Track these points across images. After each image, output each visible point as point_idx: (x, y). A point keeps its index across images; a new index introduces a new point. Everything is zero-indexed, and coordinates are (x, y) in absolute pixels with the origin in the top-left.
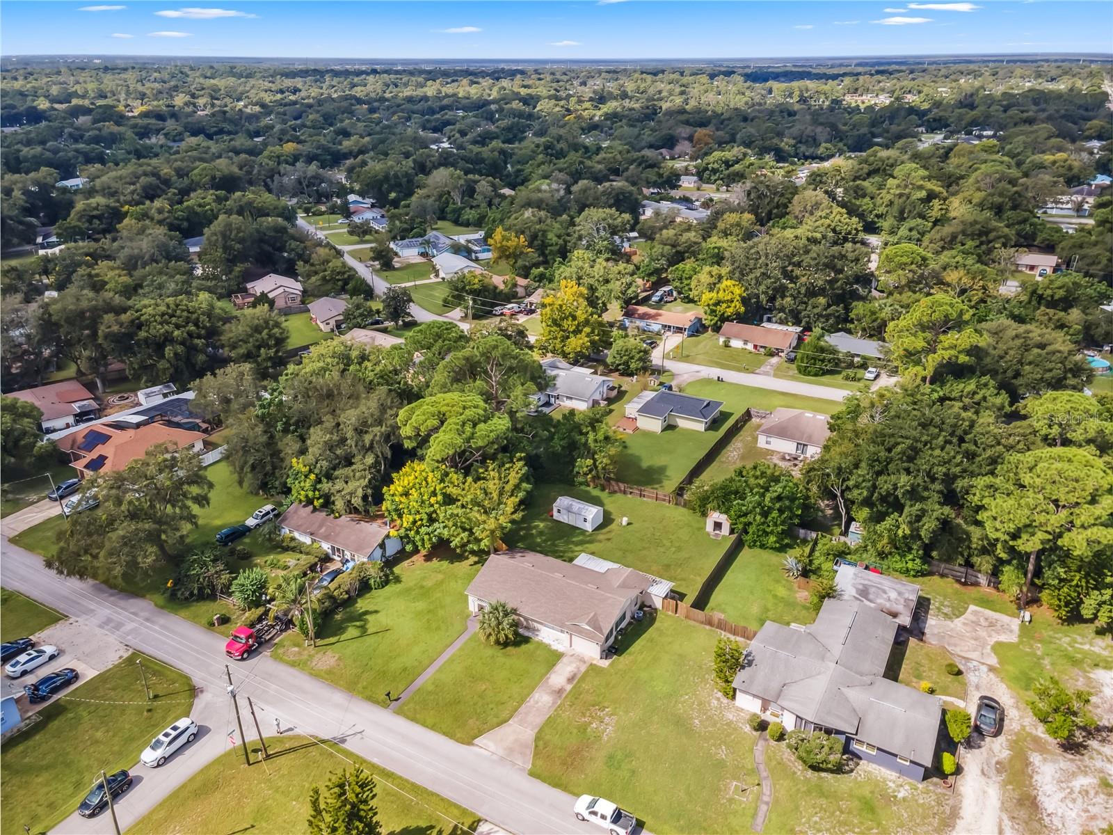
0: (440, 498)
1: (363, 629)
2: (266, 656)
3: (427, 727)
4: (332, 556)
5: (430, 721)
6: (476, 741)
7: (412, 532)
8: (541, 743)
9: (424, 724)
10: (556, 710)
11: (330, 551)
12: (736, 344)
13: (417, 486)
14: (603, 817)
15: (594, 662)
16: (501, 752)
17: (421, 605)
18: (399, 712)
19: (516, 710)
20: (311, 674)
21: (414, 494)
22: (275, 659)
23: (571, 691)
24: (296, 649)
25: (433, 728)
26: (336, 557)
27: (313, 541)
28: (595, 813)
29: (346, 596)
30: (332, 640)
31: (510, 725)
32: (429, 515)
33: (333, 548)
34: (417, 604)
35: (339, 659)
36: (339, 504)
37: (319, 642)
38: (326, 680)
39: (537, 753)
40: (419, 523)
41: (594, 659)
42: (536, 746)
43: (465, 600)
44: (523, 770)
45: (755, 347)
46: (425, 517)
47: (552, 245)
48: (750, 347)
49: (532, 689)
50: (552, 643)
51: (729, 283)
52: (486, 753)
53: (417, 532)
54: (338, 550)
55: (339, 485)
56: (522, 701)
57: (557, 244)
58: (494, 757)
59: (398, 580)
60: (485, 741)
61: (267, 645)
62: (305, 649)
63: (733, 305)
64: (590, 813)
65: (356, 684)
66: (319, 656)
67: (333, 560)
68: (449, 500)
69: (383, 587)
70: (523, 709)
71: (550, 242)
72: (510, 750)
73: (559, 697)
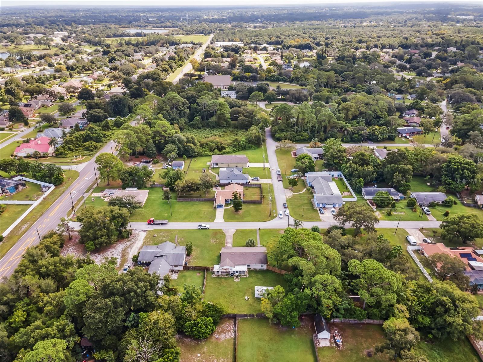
10: (225, 240)
16: (230, 230)
39: (223, 232)
49: (233, 241)
56: (233, 239)
60: (234, 231)
72: (228, 231)
73: (226, 242)
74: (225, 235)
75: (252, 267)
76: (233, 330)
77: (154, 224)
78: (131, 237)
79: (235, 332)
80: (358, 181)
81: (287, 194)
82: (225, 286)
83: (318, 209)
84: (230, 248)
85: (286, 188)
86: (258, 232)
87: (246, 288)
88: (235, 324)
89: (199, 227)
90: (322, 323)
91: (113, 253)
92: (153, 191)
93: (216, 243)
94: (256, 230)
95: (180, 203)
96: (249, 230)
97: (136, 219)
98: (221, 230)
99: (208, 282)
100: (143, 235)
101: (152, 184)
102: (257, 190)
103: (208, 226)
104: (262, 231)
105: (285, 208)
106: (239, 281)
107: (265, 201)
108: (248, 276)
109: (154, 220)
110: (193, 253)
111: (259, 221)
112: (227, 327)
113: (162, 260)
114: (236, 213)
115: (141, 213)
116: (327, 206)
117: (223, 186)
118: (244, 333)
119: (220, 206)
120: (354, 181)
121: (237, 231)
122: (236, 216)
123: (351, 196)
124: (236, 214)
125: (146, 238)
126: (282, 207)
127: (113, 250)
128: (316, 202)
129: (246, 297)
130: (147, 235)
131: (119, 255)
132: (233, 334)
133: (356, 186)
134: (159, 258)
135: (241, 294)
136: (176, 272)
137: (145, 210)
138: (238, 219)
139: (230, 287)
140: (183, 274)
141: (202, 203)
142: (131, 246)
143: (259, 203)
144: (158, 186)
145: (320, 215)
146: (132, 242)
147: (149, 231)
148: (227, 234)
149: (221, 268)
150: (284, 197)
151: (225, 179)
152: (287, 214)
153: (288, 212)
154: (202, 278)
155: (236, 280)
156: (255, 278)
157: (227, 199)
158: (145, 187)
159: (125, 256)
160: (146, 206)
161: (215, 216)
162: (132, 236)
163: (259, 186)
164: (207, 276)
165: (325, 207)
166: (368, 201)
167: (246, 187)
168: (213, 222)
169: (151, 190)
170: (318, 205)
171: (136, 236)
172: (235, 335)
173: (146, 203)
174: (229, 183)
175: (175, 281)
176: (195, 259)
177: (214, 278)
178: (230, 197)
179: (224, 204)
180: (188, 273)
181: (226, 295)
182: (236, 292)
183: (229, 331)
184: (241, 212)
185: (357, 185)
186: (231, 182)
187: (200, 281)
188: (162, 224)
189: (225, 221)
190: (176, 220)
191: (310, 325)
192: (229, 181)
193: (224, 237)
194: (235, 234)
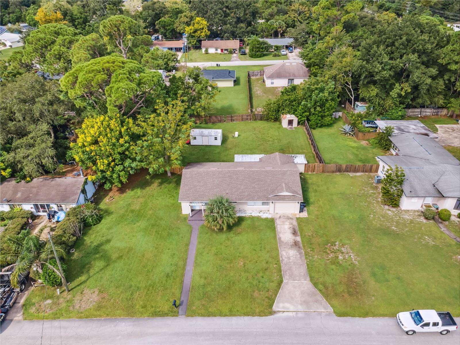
0: (127, 138)
1: (107, 259)
2: (19, 321)
3: (226, 315)
4: (36, 214)
5: (225, 310)
6: (275, 308)
7: (108, 173)
8: (321, 286)
9: (221, 314)
10: (306, 258)
11: (33, 210)
12: (212, 51)
13: (104, 133)
14: (435, 324)
15: (298, 216)
17: (142, 224)
18: (191, 313)
19: (280, 271)
20: (81, 318)
21: (103, 140)
22: (31, 320)
23: (302, 241)
24: (49, 301)
25: (231, 313)
26: (41, 214)
27: (12, 207)
28: (427, 325)
29: (75, 238)
30: (83, 278)
31: (287, 283)
32: (122, 154)
33: (36, 206)
34: (138, 224)
35: (100, 291)
36: (29, 168)
37: (71, 285)
38: (100, 316)
39: (326, 297)
40: (113, 163)
41: (296, 214)
42: (320, 291)
43: (179, 207)
44: (329, 315)
45: (222, 50)
46: (118, 157)
47: (78, 19)
48: (219, 51)
49: (276, 250)
50: (260, 215)
51: (198, 19)
52: (290, 314)
53: (113, 171)
54: (43, 206)
55: (21, 153)
56: (278, 262)
57: (81, 18)
58: (300, 315)
59: (108, 212)
60: (281, 305)
61: (13, 310)
62: (58, 298)
63: (204, 31)
64: (422, 326)
65: (132, 306)
66: (78, 297)
67: (39, 216)
68: (135, 137)
69: (100, 221)
70: (284, 267)
71: (76, 17)
72: (305, 303)
73: (299, 247)
93: (333, 244)
121: (266, 305)
148: (307, 284)
193: (311, 269)
194: (274, 285)
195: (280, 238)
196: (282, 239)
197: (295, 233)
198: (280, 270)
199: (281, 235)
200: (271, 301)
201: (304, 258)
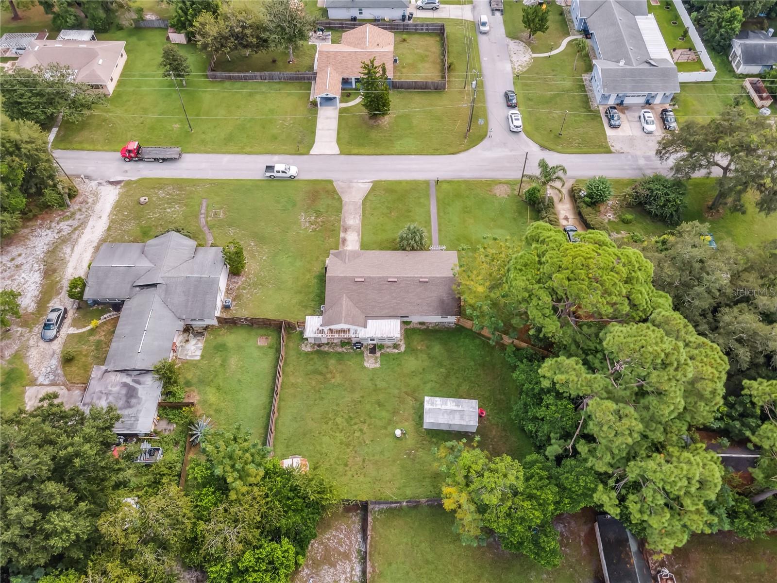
6: (371, 185)
8: (336, 197)
10: (340, 218)
16: (354, 184)
23: (339, 233)
31: (360, 200)
39: (335, 191)
42: (338, 194)
44: (336, 181)
49: (363, 225)
52: (362, 181)
56: (364, 214)
58: (356, 181)
60: (366, 186)
70: (360, 211)
72: (349, 187)
73: (343, 227)
74: (340, 200)
75: (415, 319)
76: (359, 551)
77: (141, 160)
78: (74, 206)
79: (363, 559)
80: (727, 15)
81: (514, 59)
82: (339, 385)
83: (602, 110)
84: (354, 255)
85: (512, 35)
86: (433, 190)
87: (396, 392)
88: (364, 530)
89: (268, 174)
90: (628, 554)
91: (19, 260)
92: (142, 44)
93: (314, 230)
94: (427, 183)
95: (217, 89)
96: (407, 182)
97: (93, 142)
98: (330, 182)
99: (289, 369)
100: (109, 197)
101: (135, 17)
102: (431, 44)
103: (293, 171)
104: (445, 186)
105: (511, 106)
106: (378, 365)
107: (455, 81)
108: (403, 349)
109: (139, 148)
110: (251, 265)
111: (436, 152)
112: (340, 542)
113: (155, 298)
114: (372, 122)
115: (105, 120)
116: (627, 101)
117: (338, 28)
118: (390, 564)
119: (328, 100)
120: (715, 14)
121: (377, 187)
122: (374, 134)
123: (698, 65)
124: (372, 127)
125: (118, 207)
126: (502, 101)
127: (20, 250)
128: (597, 90)
129: (398, 433)
130: (121, 196)
131: (36, 267)
132: (358, 569)
133: (717, 31)
134: (145, 291)
135: (384, 414)
136: (199, 334)
137: (120, 112)
138: (377, 144)
139: (353, 390)
140: (220, 340)
141: (277, 86)
142: (75, 236)
143: (437, 88)
144: (156, 25)
145: (609, 132)
146: (75, 223)
147: (128, 183)
148: (345, 198)
149: (326, 329)
150: (508, 67)
151: (343, 7)
152: (515, 130)
153: (519, 123)
154: (271, 353)
155: (371, 363)
156: (425, 356)
157: (345, 76)
158: (120, 28)
159: (54, 271)
160: (118, 94)
161: (313, 133)
162: (78, 199)
163: (439, 31)
164: (286, 346)
165: (621, 103)
166: (747, 83)
167: (402, 33)
168: (307, 153)
169: (134, 39)
170: (605, 98)
171: (90, 200)
172: (364, 572)
173: (120, 83)
174: (354, 19)
175: (194, 364)
176: (255, 285)
177: (307, 354)
178: (356, 72)
179: (338, 97)
180: (231, 338)
181: (339, 420)
182: (368, 407)
183: (346, 556)
184: (386, 121)
185: (720, 27)
186: (359, 17)
187: (265, 365)
188: (164, 160)
189: (341, 153)
190: (205, 147)
191: (582, 534)
192: (355, 13)
193: (339, 209)
194: (370, 198)
195: (358, 235)
196: (356, 234)
197: (344, 240)
198: (364, 210)
199: (357, 238)
200: (373, 189)
201: (342, 218)
